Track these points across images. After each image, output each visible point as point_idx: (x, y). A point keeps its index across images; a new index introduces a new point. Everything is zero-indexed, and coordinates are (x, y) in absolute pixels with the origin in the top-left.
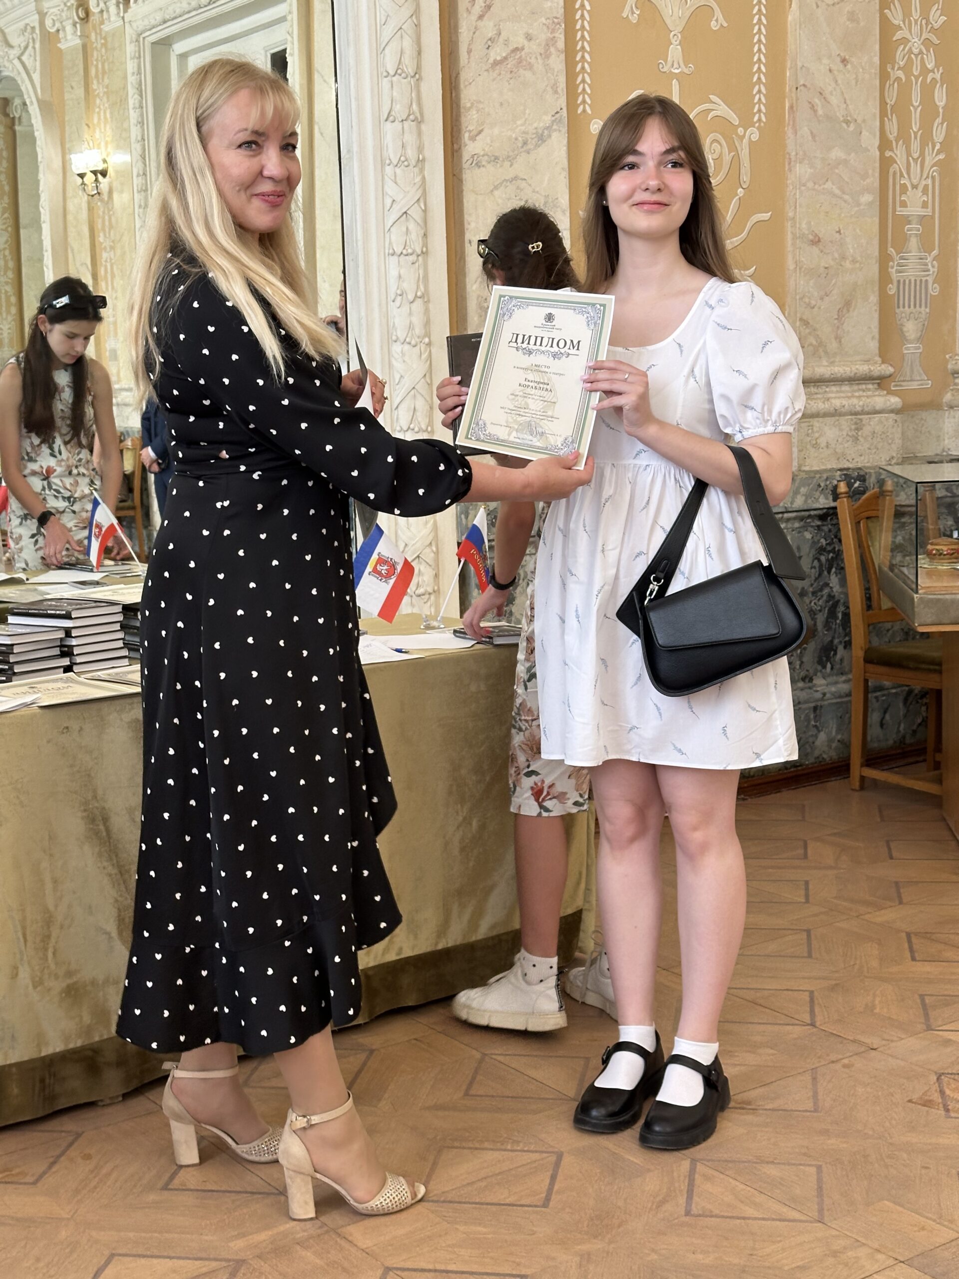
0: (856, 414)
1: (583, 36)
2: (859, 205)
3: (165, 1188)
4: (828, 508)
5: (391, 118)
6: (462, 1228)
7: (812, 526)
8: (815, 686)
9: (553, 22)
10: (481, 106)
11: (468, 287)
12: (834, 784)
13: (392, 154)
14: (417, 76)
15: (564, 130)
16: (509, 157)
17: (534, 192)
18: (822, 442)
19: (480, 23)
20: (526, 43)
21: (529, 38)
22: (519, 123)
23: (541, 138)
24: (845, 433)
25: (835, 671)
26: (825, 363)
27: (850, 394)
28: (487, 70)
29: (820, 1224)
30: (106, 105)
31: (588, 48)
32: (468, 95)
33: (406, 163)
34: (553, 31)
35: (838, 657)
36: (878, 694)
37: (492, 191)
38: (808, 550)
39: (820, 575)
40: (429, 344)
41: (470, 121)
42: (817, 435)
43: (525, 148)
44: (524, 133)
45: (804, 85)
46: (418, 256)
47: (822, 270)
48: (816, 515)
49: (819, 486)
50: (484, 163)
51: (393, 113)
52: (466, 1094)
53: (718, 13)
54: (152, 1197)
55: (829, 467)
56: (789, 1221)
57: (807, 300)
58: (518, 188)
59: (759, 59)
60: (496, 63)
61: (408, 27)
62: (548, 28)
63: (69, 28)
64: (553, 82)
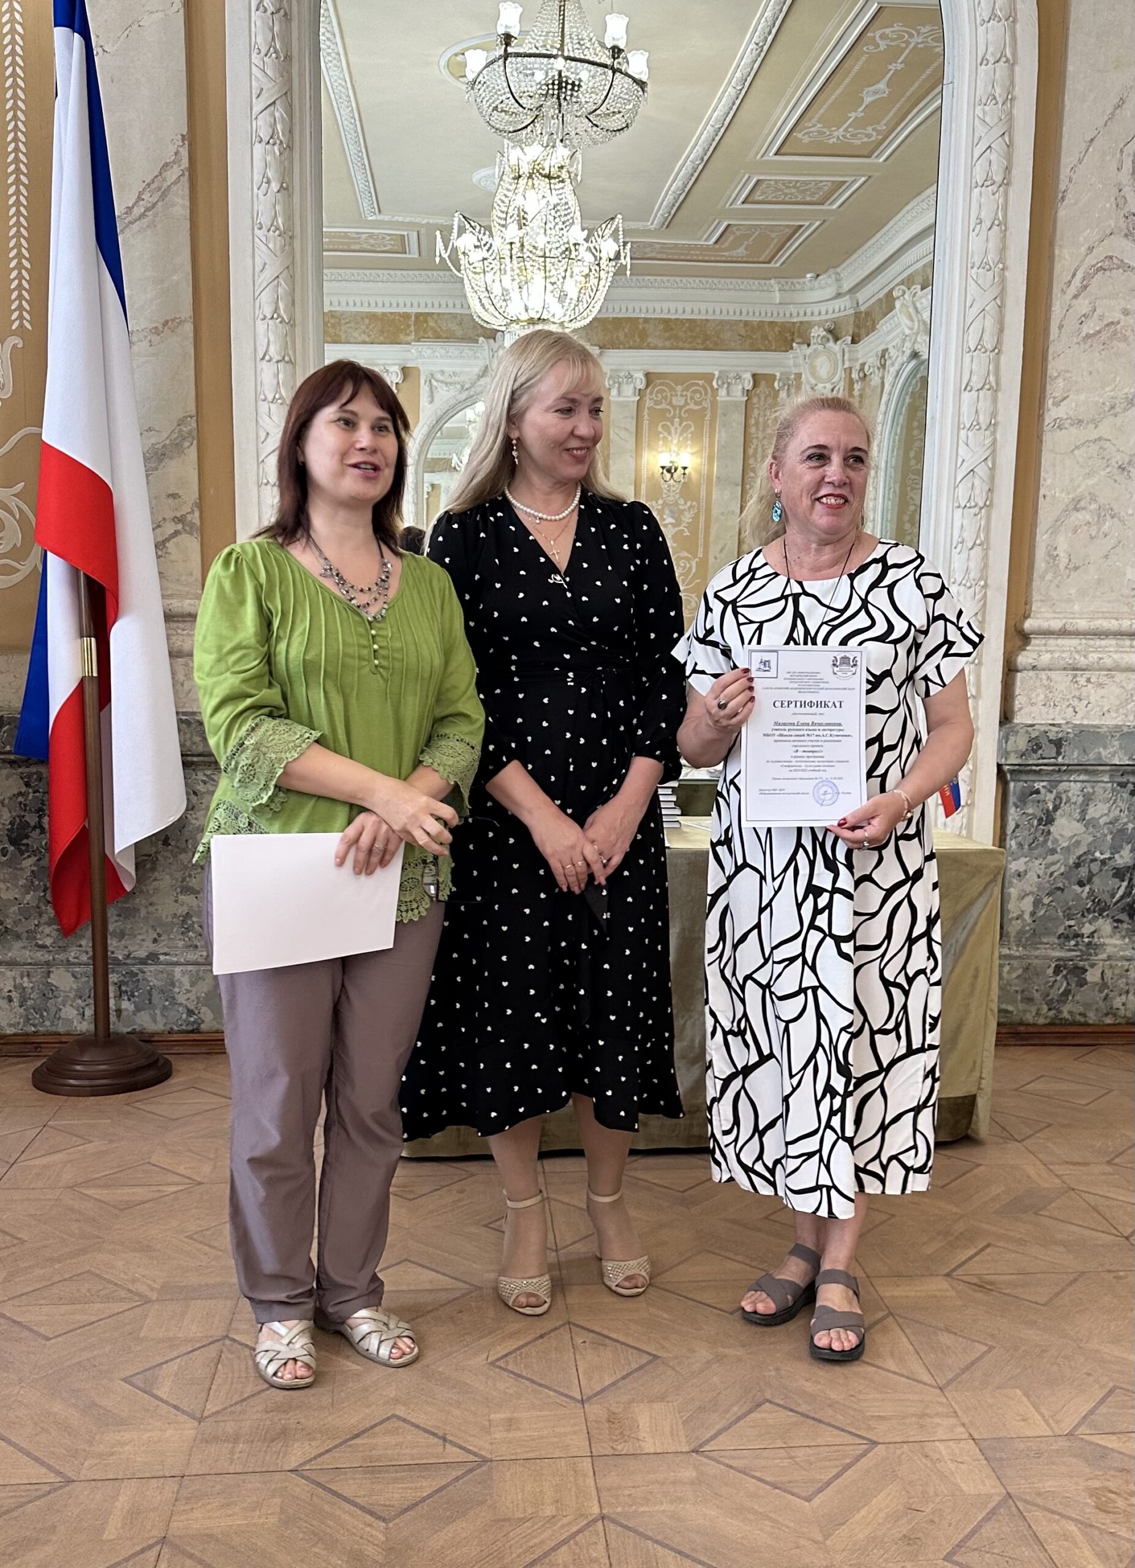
5: (968, 389)
11: (1038, 536)
13: (967, 419)
16: (1094, 420)
17: (1118, 451)
19: (1074, 302)
20: (1122, 317)
21: (1126, 312)
22: (1107, 389)
23: (1131, 403)
28: (1078, 343)
32: (1054, 366)
33: (975, 427)
37: (1073, 451)
40: (985, 586)
41: (1055, 388)
44: (1113, 398)
46: (981, 508)
50: (1066, 426)
60: (1088, 337)
61: (991, 308)
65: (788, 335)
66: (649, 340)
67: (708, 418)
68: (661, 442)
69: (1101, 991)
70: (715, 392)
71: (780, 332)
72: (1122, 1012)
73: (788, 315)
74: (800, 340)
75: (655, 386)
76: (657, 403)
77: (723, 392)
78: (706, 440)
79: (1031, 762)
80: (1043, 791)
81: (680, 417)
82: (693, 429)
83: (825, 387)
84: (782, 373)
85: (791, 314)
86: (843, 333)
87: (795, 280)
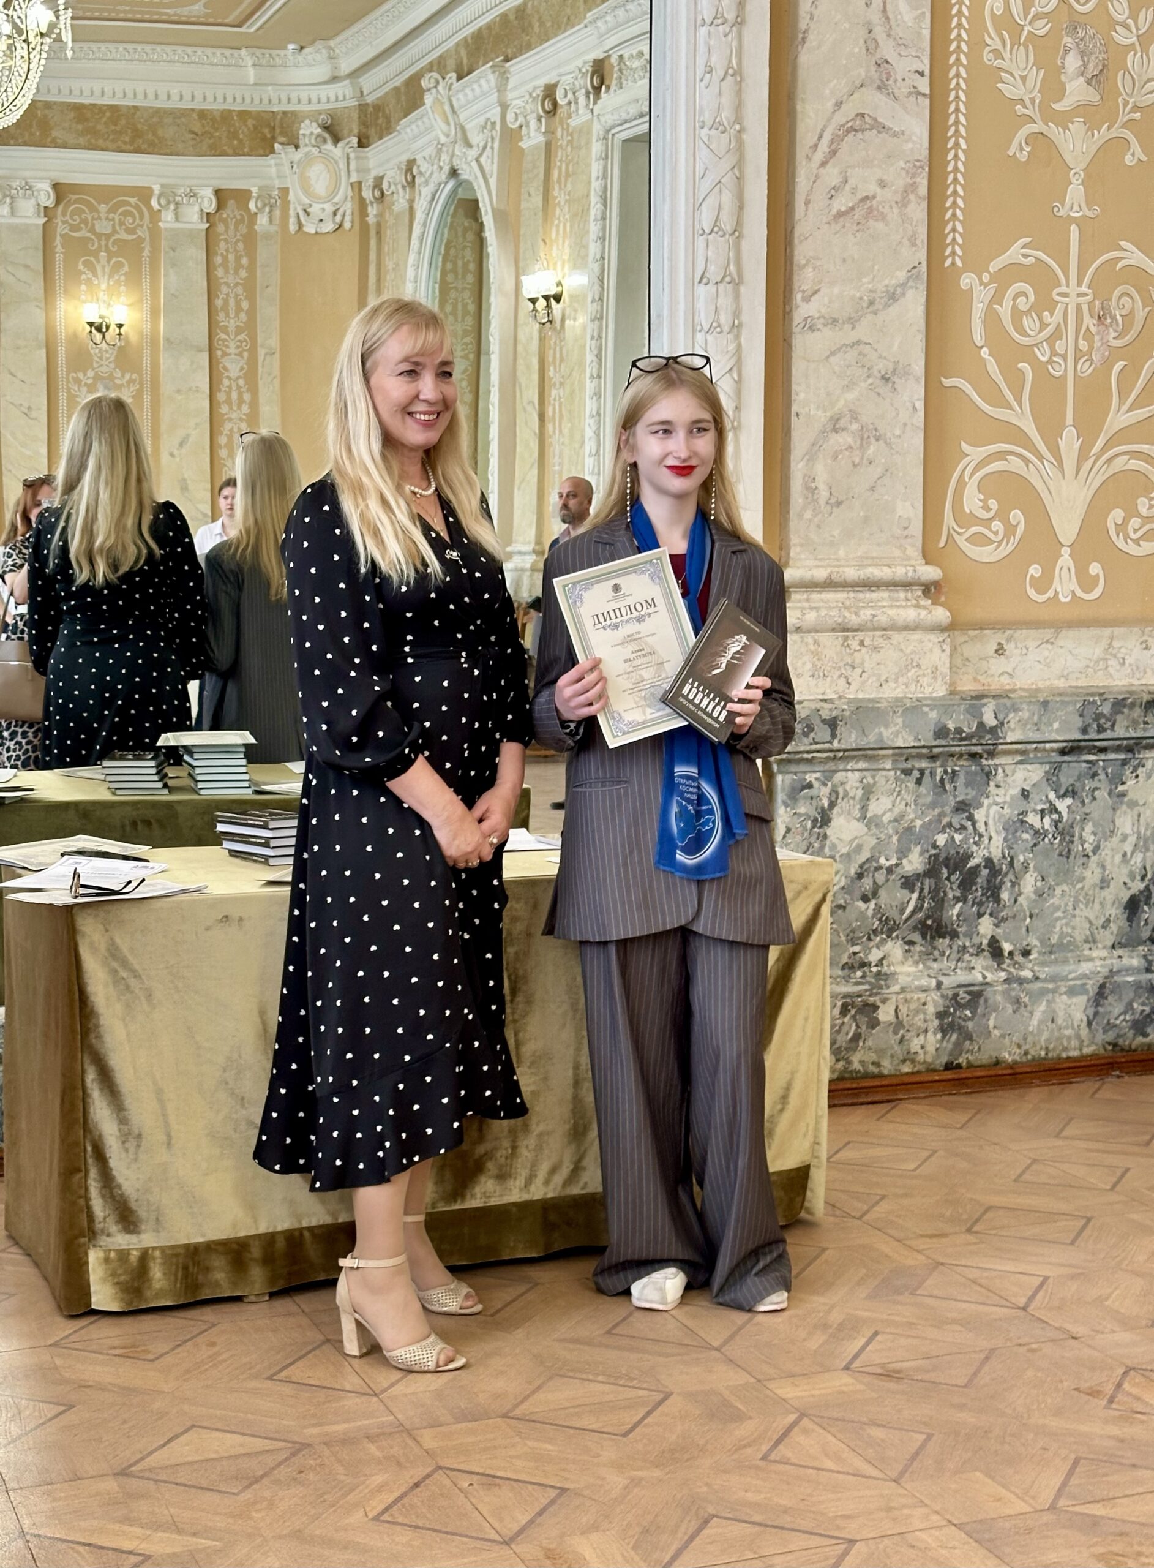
1: (955, 179)
3: (270, 1378)
5: (705, 280)
6: (530, 1443)
9: (915, 166)
10: (818, 263)
11: (792, 464)
13: (704, 319)
14: (737, 234)
15: (923, 287)
16: (850, 319)
17: (880, 357)
19: (822, 171)
20: (879, 190)
21: (882, 184)
22: (865, 280)
23: (893, 297)
28: (829, 223)
29: (893, 1484)
30: (567, 216)
31: (961, 192)
32: (802, 252)
33: (718, 329)
34: (914, 176)
37: (828, 357)
41: (804, 280)
43: (871, 309)
44: (871, 291)
50: (819, 326)
51: (707, 275)
52: (609, 1332)
53: (1136, 146)
54: (253, 1384)
58: (860, 354)
60: (840, 214)
61: (729, 179)
62: (907, 172)
63: (533, 123)
64: (910, 233)
65: (266, 131)
66: (54, 134)
67: (146, 253)
68: (83, 287)
69: (896, 1033)
70: (155, 216)
71: (255, 127)
72: (921, 1057)
73: (266, 101)
74: (282, 139)
75: (69, 204)
76: (75, 228)
77: (168, 216)
78: (146, 286)
79: (802, 749)
80: (816, 784)
81: (107, 250)
82: (126, 268)
83: (323, 210)
84: (260, 188)
85: (270, 101)
86: (345, 132)
87: (274, 52)
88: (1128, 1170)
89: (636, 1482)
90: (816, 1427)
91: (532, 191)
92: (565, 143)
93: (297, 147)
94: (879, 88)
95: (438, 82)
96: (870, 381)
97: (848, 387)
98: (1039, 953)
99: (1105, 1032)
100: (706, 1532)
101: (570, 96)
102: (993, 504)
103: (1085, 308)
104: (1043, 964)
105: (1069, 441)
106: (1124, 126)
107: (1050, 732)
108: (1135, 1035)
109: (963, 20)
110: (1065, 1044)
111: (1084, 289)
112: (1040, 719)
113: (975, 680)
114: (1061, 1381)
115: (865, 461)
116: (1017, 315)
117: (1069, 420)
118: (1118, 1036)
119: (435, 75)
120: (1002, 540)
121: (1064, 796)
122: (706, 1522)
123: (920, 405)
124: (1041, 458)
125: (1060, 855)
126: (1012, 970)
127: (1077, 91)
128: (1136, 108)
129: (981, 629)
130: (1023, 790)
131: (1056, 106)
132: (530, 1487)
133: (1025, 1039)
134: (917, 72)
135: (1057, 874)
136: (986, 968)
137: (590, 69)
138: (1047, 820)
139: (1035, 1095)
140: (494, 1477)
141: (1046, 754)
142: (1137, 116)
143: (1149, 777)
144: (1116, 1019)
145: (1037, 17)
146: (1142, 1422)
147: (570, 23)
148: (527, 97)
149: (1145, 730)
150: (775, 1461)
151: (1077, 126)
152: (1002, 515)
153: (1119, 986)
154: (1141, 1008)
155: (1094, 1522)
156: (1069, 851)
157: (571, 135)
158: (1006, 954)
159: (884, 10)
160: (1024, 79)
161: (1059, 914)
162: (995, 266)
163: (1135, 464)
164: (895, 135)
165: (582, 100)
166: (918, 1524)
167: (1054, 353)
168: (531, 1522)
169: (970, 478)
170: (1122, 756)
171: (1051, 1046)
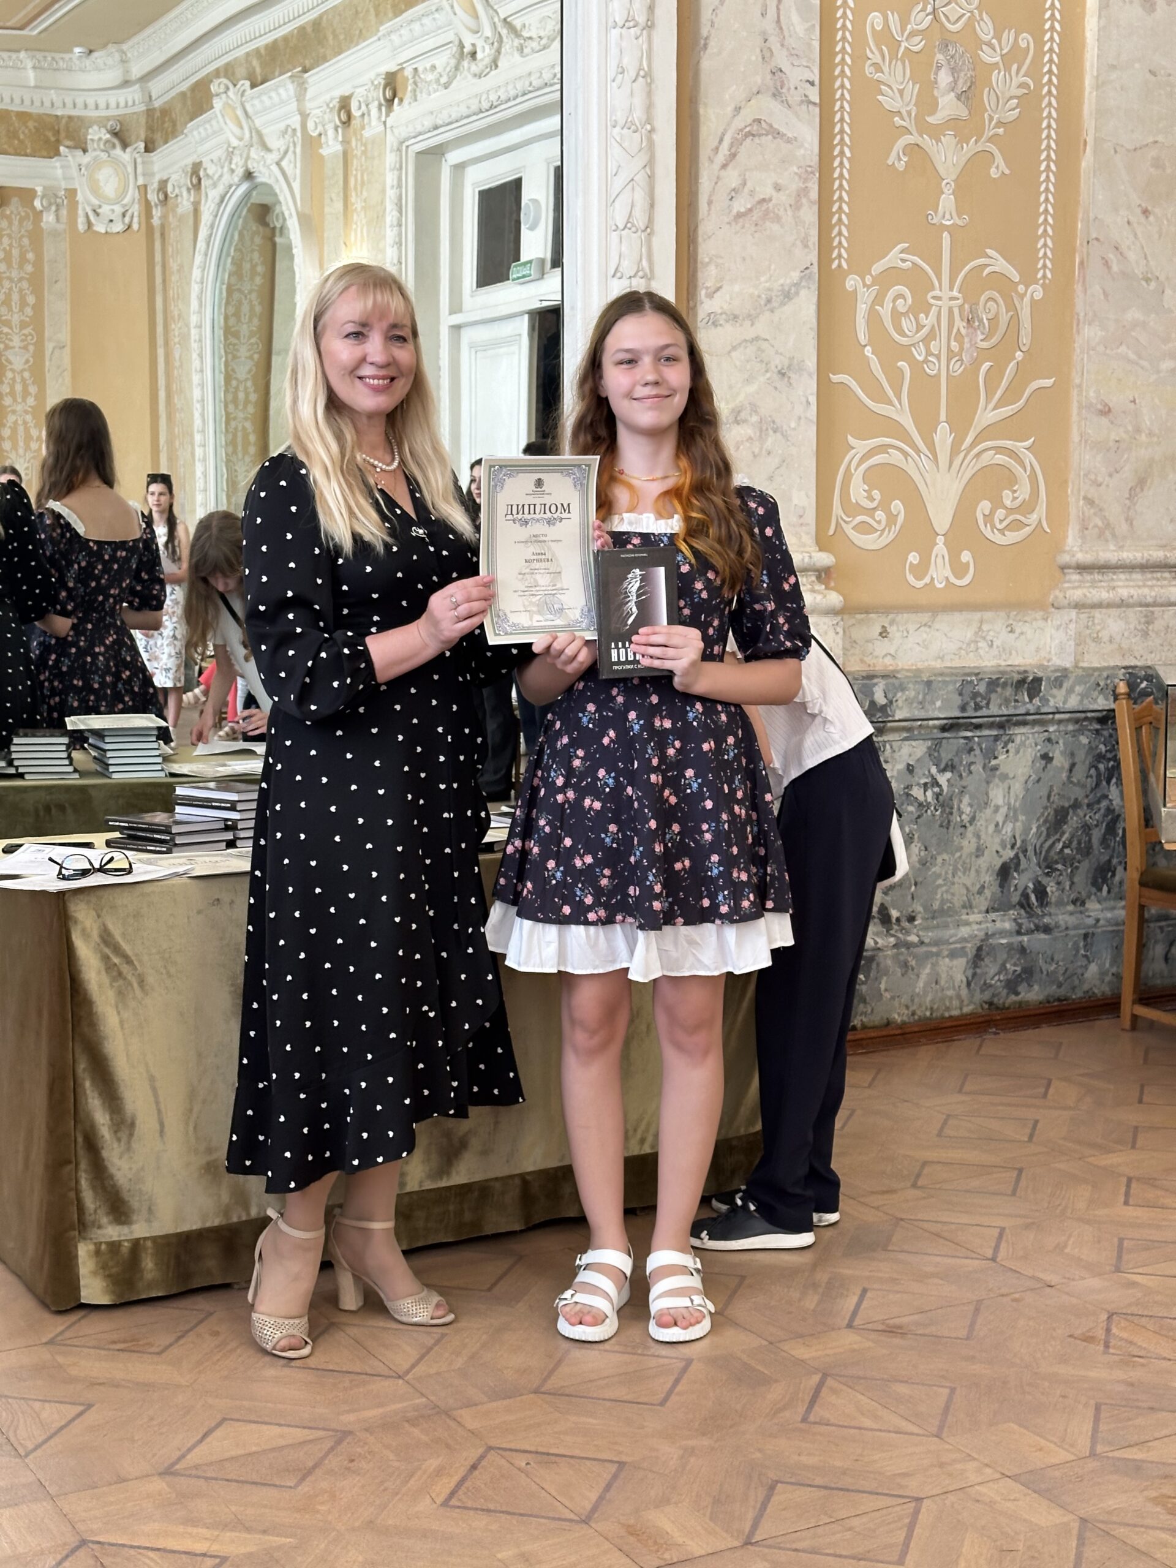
0: (1147, 605)
1: (841, 186)
2: (1158, 372)
4: (1108, 711)
5: (619, 275)
6: (571, 1418)
7: (1089, 730)
8: (1087, 910)
9: (807, 171)
10: (720, 261)
12: (1104, 1023)
14: (648, 230)
15: (814, 286)
16: (750, 316)
17: (777, 353)
18: (1105, 635)
19: (723, 173)
23: (788, 295)
24: (1132, 626)
25: (1112, 895)
26: (1112, 547)
27: (1141, 583)
28: (729, 223)
29: (936, 1439)
30: (364, 221)
31: (846, 198)
32: (706, 249)
34: (806, 180)
35: (1117, 878)
36: (1163, 923)
37: (729, 352)
38: (1083, 756)
39: (1098, 785)
41: (708, 277)
42: (1098, 628)
44: (769, 289)
45: (1097, 239)
47: (1111, 444)
48: (1093, 718)
49: (1098, 685)
50: (721, 322)
53: (999, 159)
55: (1112, 664)
56: (906, 1433)
57: (1093, 477)
58: (759, 349)
59: (1046, 210)
60: (739, 215)
61: (641, 178)
62: (800, 177)
63: (331, 133)
64: (803, 235)
65: (52, 134)
74: (68, 143)
83: (113, 211)
84: (44, 188)
85: (53, 104)
86: (133, 138)
87: (58, 56)
88: (1036, 1122)
89: (691, 1451)
90: (844, 1388)
91: (334, 196)
92: (359, 153)
93: (85, 151)
94: (774, 95)
95: (228, 88)
96: (768, 375)
97: (748, 381)
98: (923, 918)
99: (982, 991)
100: (775, 1499)
101: (364, 107)
102: (876, 494)
103: (956, 311)
104: (927, 929)
105: (943, 435)
106: (990, 140)
107: (934, 710)
108: (1008, 994)
109: (847, 34)
110: (948, 1004)
111: (955, 293)
112: (924, 698)
113: (862, 661)
114: (1054, 1329)
115: (764, 452)
116: (896, 315)
117: (943, 417)
118: (994, 995)
119: (225, 81)
120: (884, 529)
121: (944, 770)
122: (772, 1488)
123: (813, 399)
124: (918, 451)
125: (941, 826)
126: (900, 935)
127: (948, 106)
128: (1000, 124)
129: (867, 612)
130: (909, 765)
131: (929, 119)
132: (588, 1463)
133: (912, 1001)
134: (808, 81)
135: (938, 844)
136: (877, 934)
137: (383, 82)
138: (929, 793)
139: (925, 1053)
140: (548, 1454)
141: (928, 731)
142: (1001, 131)
143: (1017, 752)
144: (992, 979)
145: (912, 34)
146: (1143, 1365)
147: (361, 36)
148: (325, 107)
149: (1015, 708)
150: (815, 1423)
151: (948, 139)
152: (885, 505)
153: (994, 948)
154: (1013, 968)
155: (1136, 1468)
156: (949, 822)
157: (365, 145)
158: (894, 920)
159: (778, 21)
160: (901, 92)
161: (940, 882)
162: (877, 268)
163: (1001, 459)
164: (789, 141)
165: (374, 111)
166: (973, 1478)
167: (929, 353)
168: (601, 1498)
169: (856, 470)
170: (995, 732)
171: (935, 1006)
